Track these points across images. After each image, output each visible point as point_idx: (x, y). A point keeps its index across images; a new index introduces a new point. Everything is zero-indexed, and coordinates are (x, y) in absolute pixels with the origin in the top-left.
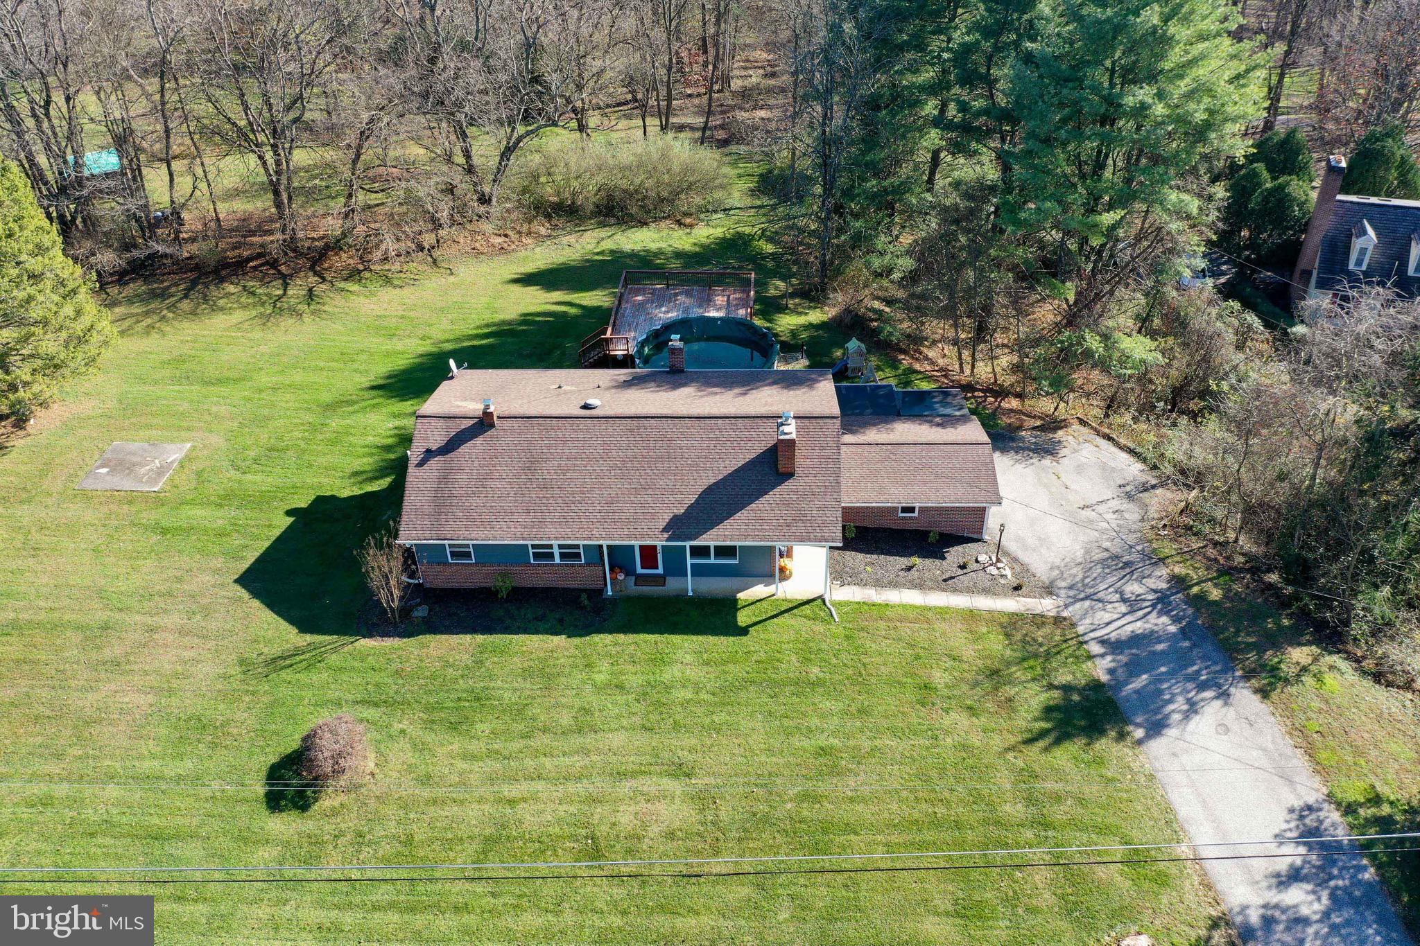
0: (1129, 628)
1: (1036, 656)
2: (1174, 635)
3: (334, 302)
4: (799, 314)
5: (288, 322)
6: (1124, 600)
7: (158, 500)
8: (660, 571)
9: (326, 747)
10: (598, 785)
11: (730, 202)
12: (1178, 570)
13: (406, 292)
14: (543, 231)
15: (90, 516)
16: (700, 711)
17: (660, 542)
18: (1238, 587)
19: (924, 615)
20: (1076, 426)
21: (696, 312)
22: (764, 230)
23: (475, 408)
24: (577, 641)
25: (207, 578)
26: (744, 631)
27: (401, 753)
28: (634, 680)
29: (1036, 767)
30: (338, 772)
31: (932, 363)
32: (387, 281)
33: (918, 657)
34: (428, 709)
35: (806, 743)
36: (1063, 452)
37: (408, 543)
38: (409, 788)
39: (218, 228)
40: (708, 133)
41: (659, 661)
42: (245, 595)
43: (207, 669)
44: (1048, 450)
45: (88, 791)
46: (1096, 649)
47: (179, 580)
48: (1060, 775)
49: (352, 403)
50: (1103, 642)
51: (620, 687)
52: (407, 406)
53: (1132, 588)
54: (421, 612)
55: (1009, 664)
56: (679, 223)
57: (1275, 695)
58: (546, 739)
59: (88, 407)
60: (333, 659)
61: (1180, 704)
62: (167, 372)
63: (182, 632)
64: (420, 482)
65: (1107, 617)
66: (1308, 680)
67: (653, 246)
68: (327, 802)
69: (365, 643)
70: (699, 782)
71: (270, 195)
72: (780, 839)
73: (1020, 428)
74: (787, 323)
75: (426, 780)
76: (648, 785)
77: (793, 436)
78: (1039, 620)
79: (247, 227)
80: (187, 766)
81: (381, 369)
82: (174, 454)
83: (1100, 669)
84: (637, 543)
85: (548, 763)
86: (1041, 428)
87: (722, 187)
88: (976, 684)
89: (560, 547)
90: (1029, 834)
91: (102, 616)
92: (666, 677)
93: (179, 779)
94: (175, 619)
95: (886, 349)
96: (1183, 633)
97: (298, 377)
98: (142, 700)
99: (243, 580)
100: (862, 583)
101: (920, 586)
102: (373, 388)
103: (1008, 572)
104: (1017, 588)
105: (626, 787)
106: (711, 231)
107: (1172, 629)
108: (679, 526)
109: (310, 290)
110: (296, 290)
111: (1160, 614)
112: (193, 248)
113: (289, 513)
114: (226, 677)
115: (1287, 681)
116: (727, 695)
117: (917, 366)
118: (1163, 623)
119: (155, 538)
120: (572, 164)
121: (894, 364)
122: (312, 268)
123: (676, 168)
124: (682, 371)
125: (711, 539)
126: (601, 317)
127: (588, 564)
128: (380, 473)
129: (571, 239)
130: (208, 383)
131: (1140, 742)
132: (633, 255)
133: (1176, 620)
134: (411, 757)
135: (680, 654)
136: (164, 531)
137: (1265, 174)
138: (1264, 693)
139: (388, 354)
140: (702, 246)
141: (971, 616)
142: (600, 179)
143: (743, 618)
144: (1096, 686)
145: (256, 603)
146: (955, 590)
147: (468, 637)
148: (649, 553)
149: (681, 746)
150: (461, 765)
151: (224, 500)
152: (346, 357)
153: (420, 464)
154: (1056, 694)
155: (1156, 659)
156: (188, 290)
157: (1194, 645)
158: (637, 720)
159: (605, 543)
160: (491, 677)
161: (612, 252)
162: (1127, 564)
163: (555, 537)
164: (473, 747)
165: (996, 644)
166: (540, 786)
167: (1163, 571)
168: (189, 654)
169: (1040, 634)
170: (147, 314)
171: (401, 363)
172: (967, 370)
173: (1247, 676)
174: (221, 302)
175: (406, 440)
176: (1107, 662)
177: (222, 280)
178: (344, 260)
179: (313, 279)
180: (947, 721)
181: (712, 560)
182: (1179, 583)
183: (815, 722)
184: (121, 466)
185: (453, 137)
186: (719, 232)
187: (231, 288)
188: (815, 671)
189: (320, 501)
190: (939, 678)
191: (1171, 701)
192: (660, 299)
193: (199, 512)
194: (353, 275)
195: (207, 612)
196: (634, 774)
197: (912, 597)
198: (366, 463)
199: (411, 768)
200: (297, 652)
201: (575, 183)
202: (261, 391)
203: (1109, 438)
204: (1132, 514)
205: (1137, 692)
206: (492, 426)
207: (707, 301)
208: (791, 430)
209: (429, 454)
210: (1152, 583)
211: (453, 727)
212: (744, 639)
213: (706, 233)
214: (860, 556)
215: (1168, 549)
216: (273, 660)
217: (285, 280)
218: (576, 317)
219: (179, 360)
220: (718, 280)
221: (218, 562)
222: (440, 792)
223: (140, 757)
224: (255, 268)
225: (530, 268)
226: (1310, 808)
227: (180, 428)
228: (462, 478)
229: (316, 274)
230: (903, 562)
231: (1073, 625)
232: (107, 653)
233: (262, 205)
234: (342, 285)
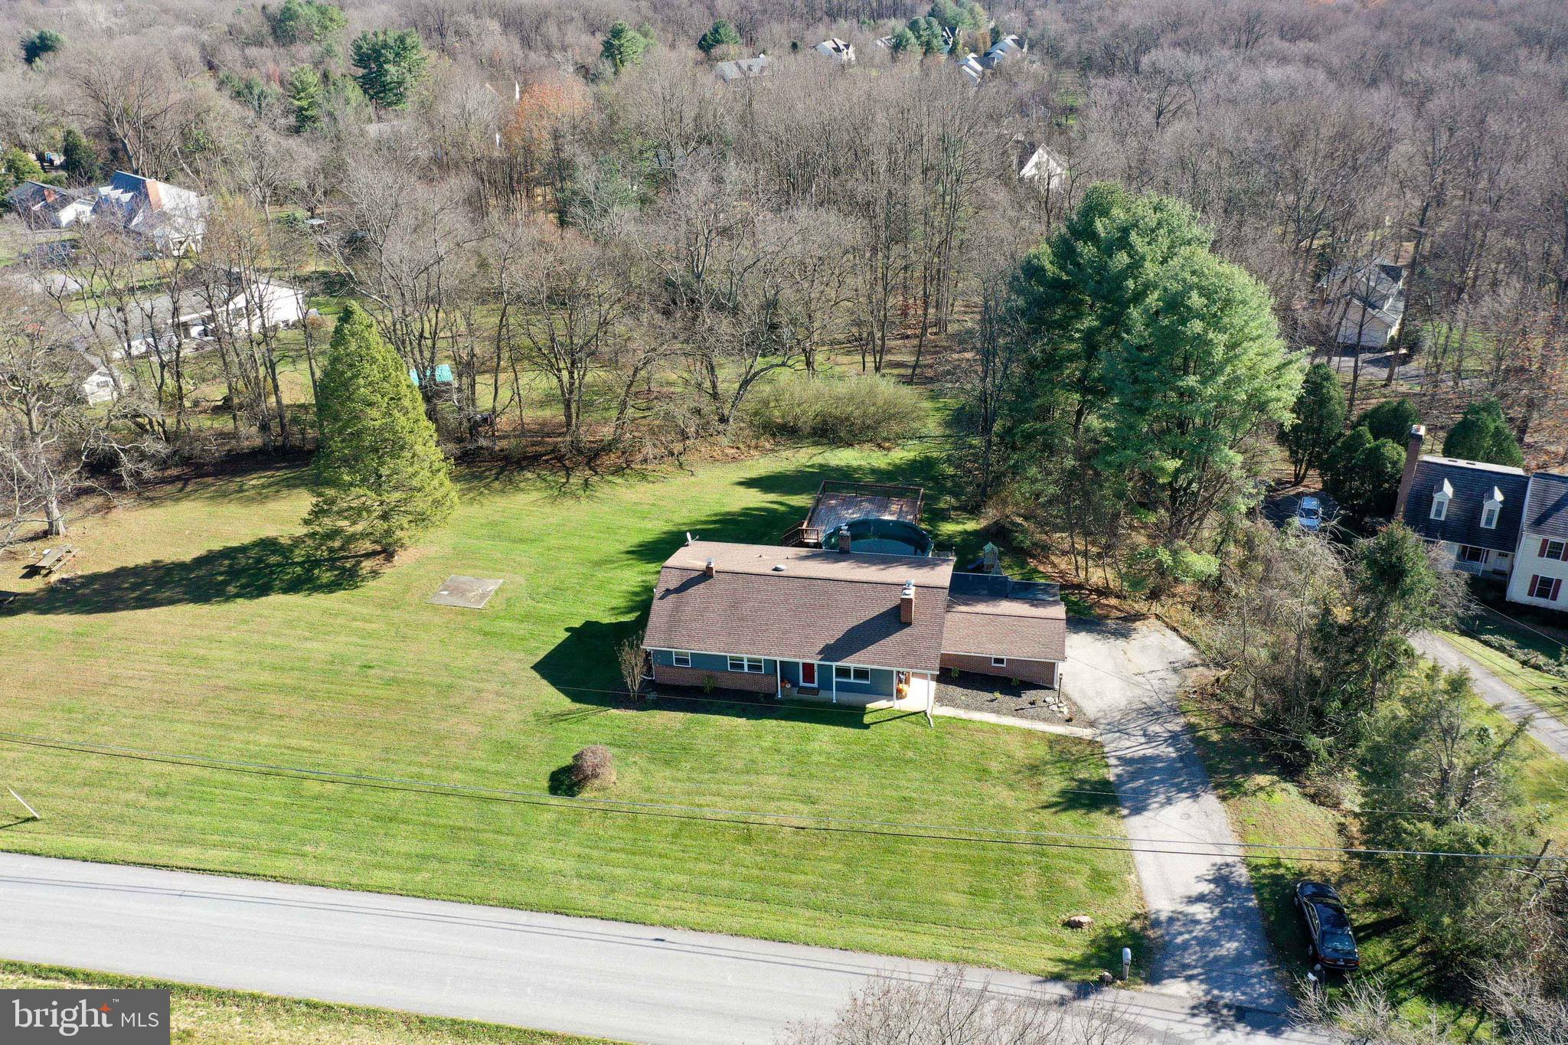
0: (1141, 753)
1: (1067, 761)
2: (1174, 760)
3: (603, 491)
4: (958, 523)
5: (570, 502)
6: (1145, 735)
7: (480, 614)
8: (816, 685)
9: (589, 761)
10: (756, 803)
11: (925, 431)
12: (1192, 720)
13: (657, 486)
14: (768, 446)
15: (437, 620)
16: (827, 769)
17: (816, 661)
18: (1235, 736)
19: (994, 729)
20: (1153, 620)
21: (873, 516)
22: (949, 456)
23: (702, 565)
24: (753, 722)
25: (513, 664)
26: (867, 727)
27: (632, 775)
28: (787, 747)
29: (1046, 823)
30: (596, 776)
31: (1054, 566)
32: (644, 477)
33: (983, 753)
34: (652, 751)
35: (894, 793)
36: (1134, 636)
37: (649, 648)
38: (637, 792)
39: (522, 431)
40: (918, 371)
41: (808, 739)
42: (538, 676)
43: (514, 717)
44: (1123, 634)
45: (443, 773)
46: (1113, 761)
47: (495, 663)
48: (1063, 830)
49: (614, 562)
50: (1119, 758)
51: (778, 751)
52: (652, 567)
53: (1155, 728)
54: (652, 696)
55: (1046, 763)
56: (879, 446)
57: (1231, 802)
58: (726, 775)
59: (433, 551)
60: (594, 719)
61: (1161, 798)
62: (484, 532)
63: (498, 694)
64: (660, 610)
65: (1128, 744)
66: (1262, 795)
67: (855, 463)
68: (586, 795)
69: (614, 712)
70: (820, 807)
71: (561, 406)
72: (865, 842)
73: (1107, 617)
74: (948, 528)
75: (648, 789)
76: (787, 805)
77: (912, 596)
78: (1078, 741)
79: (544, 430)
80: (503, 766)
81: (635, 540)
82: (492, 586)
83: (1111, 775)
84: (801, 661)
85: (725, 787)
86: (1125, 619)
87: (918, 418)
88: (1019, 772)
89: (749, 660)
90: (1030, 858)
91: (448, 681)
92: (809, 748)
93: (497, 773)
94: (493, 686)
95: (1020, 554)
96: (1181, 759)
97: (576, 542)
98: (476, 730)
99: (537, 667)
100: (956, 706)
101: (998, 712)
102: (628, 552)
103: (1065, 710)
104: (1069, 720)
105: (773, 805)
106: (905, 454)
107: (1174, 755)
108: (831, 652)
109: (586, 480)
110: (576, 480)
111: (1169, 745)
112: (503, 444)
113: (567, 630)
114: (524, 722)
115: (1245, 794)
116: (849, 761)
117: (1041, 568)
118: (1170, 752)
119: (479, 638)
120: (796, 395)
121: (1023, 564)
122: (588, 464)
123: (880, 403)
124: (848, 552)
125: (851, 663)
126: (800, 513)
127: (766, 674)
128: (630, 610)
129: (789, 453)
130: (514, 541)
131: (1124, 817)
132: (838, 469)
133: (1177, 750)
134: (639, 776)
135: (821, 736)
136: (486, 634)
137: (1369, 436)
138: (1224, 798)
139: (640, 531)
140: (895, 465)
141: (1029, 733)
142: (818, 407)
143: (867, 719)
144: (1105, 783)
145: (544, 682)
146: (1022, 717)
147: (681, 715)
148: (809, 668)
149: (813, 787)
150: (669, 783)
151: (527, 617)
152: (609, 530)
153: (662, 598)
154: (1075, 783)
155: (1155, 771)
156: (498, 474)
157: (1186, 767)
158: (787, 770)
159: (778, 659)
160: (694, 737)
161: (821, 466)
162: (1156, 713)
163: (746, 654)
164: (679, 775)
165: (1041, 751)
166: (718, 799)
167: (1182, 720)
168: (503, 707)
169: (1074, 750)
170: (470, 490)
171: (649, 537)
172: (1082, 574)
173: (1215, 788)
174: (522, 485)
175: (648, 590)
176: (1119, 770)
177: (523, 468)
178: (611, 459)
179: (588, 472)
180: (993, 791)
181: (852, 680)
182: (1191, 728)
183: (903, 783)
184: (456, 590)
185: (704, 371)
186: (911, 455)
187: (529, 475)
188: (910, 754)
189: (588, 624)
190: (994, 766)
191: (1155, 796)
192: (848, 504)
193: (508, 624)
194: (618, 471)
195: (514, 684)
196: (779, 799)
197: (991, 718)
198: (621, 602)
199: (639, 782)
200: (570, 713)
201: (798, 410)
202: (549, 549)
203: (1175, 630)
204: (1173, 681)
205: (1134, 790)
206: (711, 576)
207: (885, 508)
208: (911, 593)
209: (668, 592)
210: (1170, 726)
211: (667, 763)
212: (866, 731)
213: (901, 455)
214: (959, 690)
215: (1191, 706)
216: (555, 716)
217: (568, 471)
218: (783, 514)
219: (493, 524)
220: (900, 494)
221: (521, 655)
222: (656, 797)
223: (474, 759)
224: (547, 461)
225: (753, 474)
226: (1227, 865)
227: (495, 570)
228: (688, 609)
229: (591, 468)
230: (988, 696)
231: (1102, 746)
232: (452, 701)
233: (554, 414)
234: (610, 478)
